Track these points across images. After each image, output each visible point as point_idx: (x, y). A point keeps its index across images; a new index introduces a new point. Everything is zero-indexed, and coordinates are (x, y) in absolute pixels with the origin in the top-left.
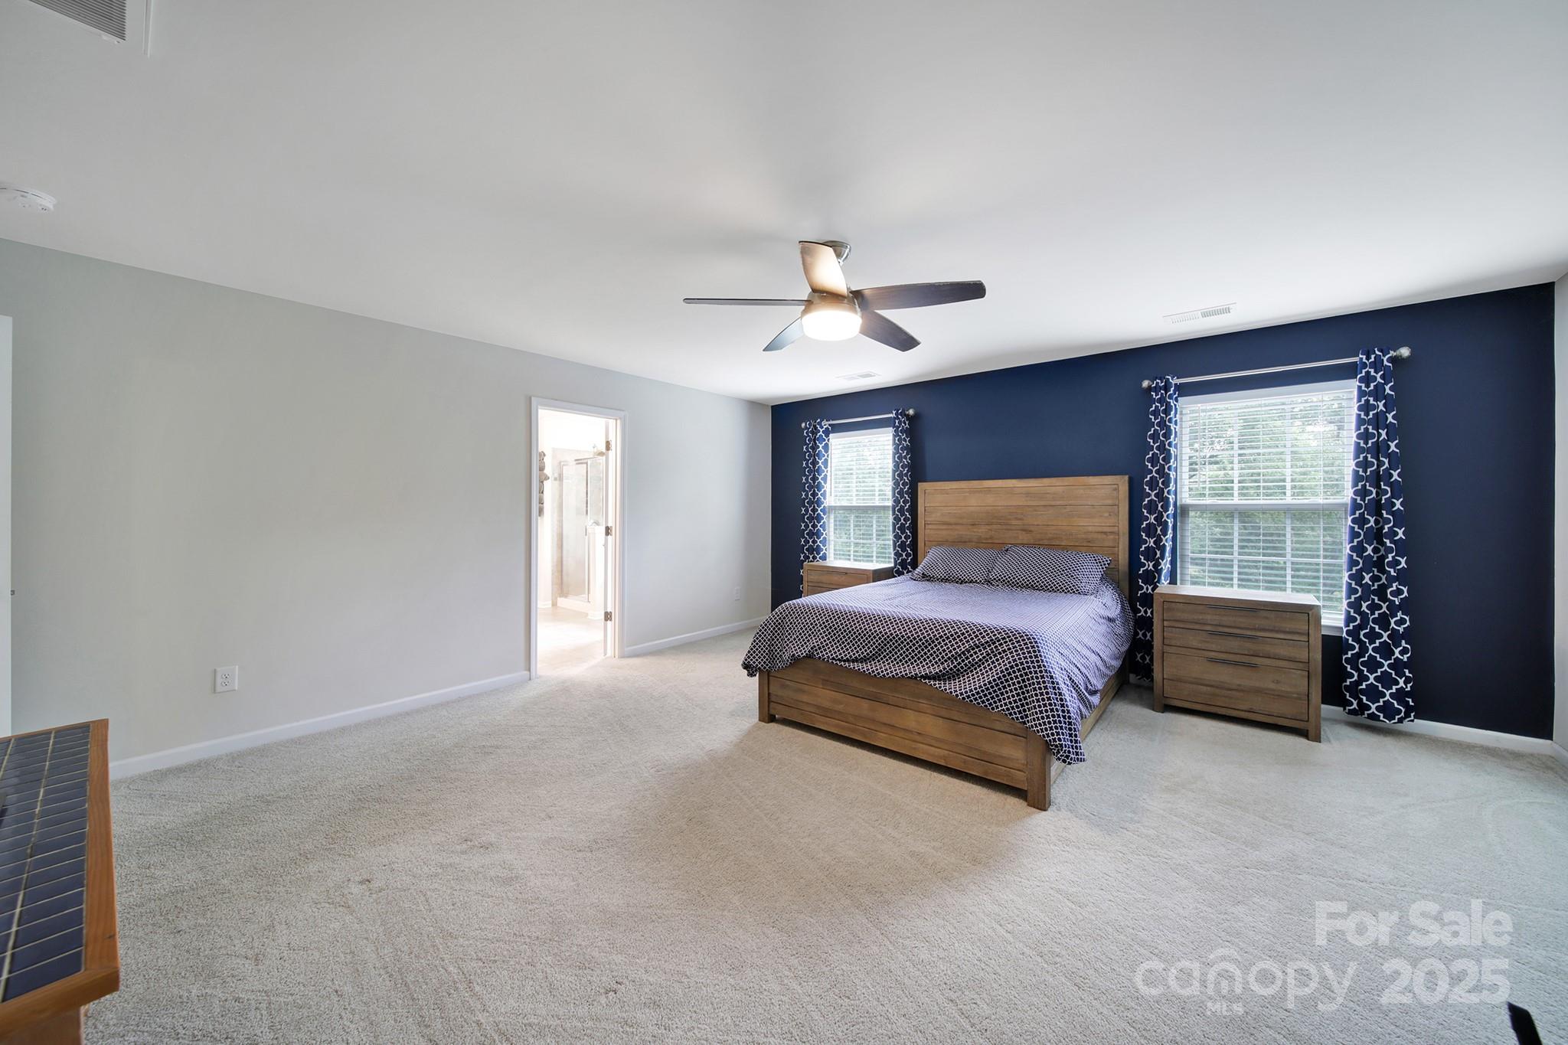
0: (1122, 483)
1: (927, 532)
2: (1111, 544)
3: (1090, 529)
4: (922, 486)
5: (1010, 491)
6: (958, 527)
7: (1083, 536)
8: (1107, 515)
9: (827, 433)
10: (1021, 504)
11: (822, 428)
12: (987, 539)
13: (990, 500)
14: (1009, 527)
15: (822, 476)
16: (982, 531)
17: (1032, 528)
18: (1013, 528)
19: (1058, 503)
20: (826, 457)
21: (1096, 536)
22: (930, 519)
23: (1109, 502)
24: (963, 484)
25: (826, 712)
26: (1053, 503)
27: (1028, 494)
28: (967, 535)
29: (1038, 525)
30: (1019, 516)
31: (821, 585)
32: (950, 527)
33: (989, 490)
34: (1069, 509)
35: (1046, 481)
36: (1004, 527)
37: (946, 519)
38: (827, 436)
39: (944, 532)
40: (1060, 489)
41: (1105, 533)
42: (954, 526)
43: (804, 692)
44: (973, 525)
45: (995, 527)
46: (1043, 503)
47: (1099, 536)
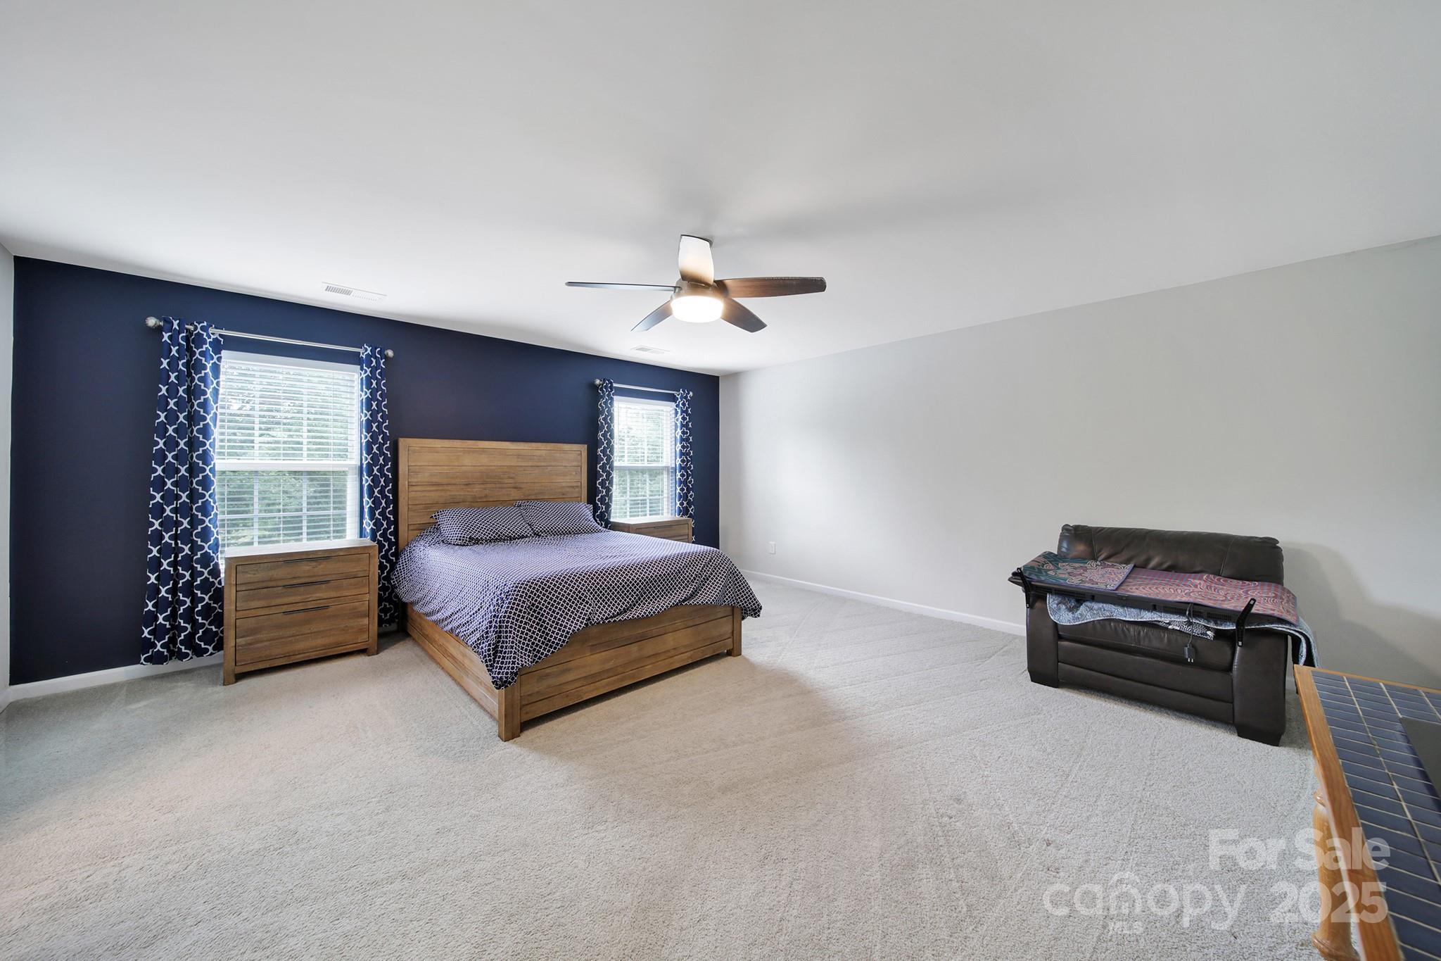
0: (583, 449)
1: (412, 494)
2: (577, 496)
3: (564, 484)
4: (403, 443)
5: (503, 453)
6: (450, 488)
7: (560, 490)
8: (574, 473)
9: (218, 347)
10: (513, 464)
11: (209, 337)
12: (480, 498)
13: (484, 460)
14: (501, 486)
15: (211, 415)
16: (477, 490)
17: (522, 486)
18: (505, 486)
19: (543, 464)
20: (215, 385)
21: (568, 490)
22: (416, 480)
23: (575, 464)
24: (457, 444)
25: (593, 678)
26: (539, 464)
27: (518, 456)
28: (460, 495)
29: (527, 483)
30: (512, 475)
31: (270, 584)
32: (440, 488)
33: (484, 450)
34: (549, 468)
35: (534, 445)
36: (498, 486)
37: (435, 480)
38: (217, 351)
39: (433, 494)
40: (543, 453)
41: (573, 487)
42: (446, 488)
43: (568, 670)
44: (467, 484)
45: (488, 486)
46: (531, 464)
47: (571, 489)
